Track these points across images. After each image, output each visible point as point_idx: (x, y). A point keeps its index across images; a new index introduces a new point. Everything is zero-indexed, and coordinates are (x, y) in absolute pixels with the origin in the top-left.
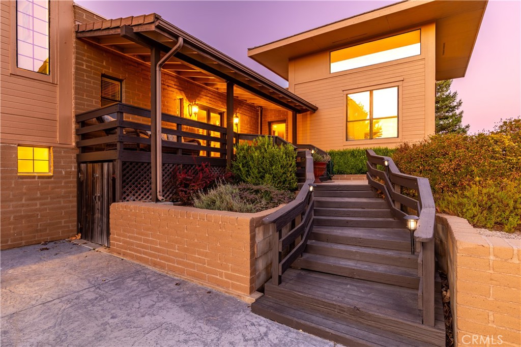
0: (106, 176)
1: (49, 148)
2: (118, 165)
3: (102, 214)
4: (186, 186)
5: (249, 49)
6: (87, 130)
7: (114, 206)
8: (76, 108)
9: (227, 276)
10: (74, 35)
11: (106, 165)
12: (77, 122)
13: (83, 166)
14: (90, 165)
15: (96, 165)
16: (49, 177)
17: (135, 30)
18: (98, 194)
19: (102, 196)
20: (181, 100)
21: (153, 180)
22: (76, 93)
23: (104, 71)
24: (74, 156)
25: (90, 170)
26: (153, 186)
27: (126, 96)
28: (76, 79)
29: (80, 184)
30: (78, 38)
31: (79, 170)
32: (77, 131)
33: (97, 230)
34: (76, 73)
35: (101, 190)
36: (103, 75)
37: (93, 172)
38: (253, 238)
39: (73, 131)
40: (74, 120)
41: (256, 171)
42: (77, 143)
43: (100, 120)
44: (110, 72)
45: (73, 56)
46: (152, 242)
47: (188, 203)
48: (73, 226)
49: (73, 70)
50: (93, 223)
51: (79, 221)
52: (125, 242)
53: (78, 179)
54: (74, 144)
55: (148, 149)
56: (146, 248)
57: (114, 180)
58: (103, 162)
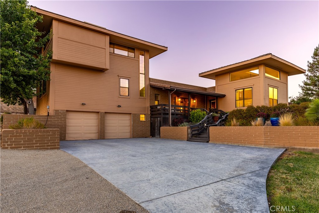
0: (158, 121)
1: (145, 114)
2: (162, 118)
3: (157, 130)
4: (177, 123)
5: (199, 74)
6: (153, 110)
7: (162, 128)
8: (150, 104)
9: (184, 137)
10: (149, 86)
11: (158, 118)
12: (150, 108)
13: (152, 119)
14: (154, 119)
15: (156, 118)
16: (145, 122)
17: (166, 88)
18: (156, 125)
19: (157, 126)
20: (175, 97)
21: (169, 121)
22: (150, 100)
23: (156, 93)
24: (150, 116)
25: (154, 120)
26: (169, 123)
27: (161, 99)
28: (150, 97)
29: (151, 123)
30: (150, 86)
31: (151, 120)
32: (150, 110)
33: (156, 134)
34: (150, 95)
35: (157, 124)
36: (155, 94)
37: (155, 120)
38: (188, 130)
39: (149, 110)
40: (149, 107)
41: (196, 119)
42: (150, 113)
43: (157, 107)
44: (157, 93)
45: (149, 91)
46: (170, 134)
47: (177, 126)
48: (149, 134)
49: (149, 95)
50: (155, 132)
51: (151, 133)
52: (164, 135)
53: (150, 122)
54: (149, 113)
55: (168, 114)
56: (169, 135)
57: (161, 122)
58: (157, 118)
